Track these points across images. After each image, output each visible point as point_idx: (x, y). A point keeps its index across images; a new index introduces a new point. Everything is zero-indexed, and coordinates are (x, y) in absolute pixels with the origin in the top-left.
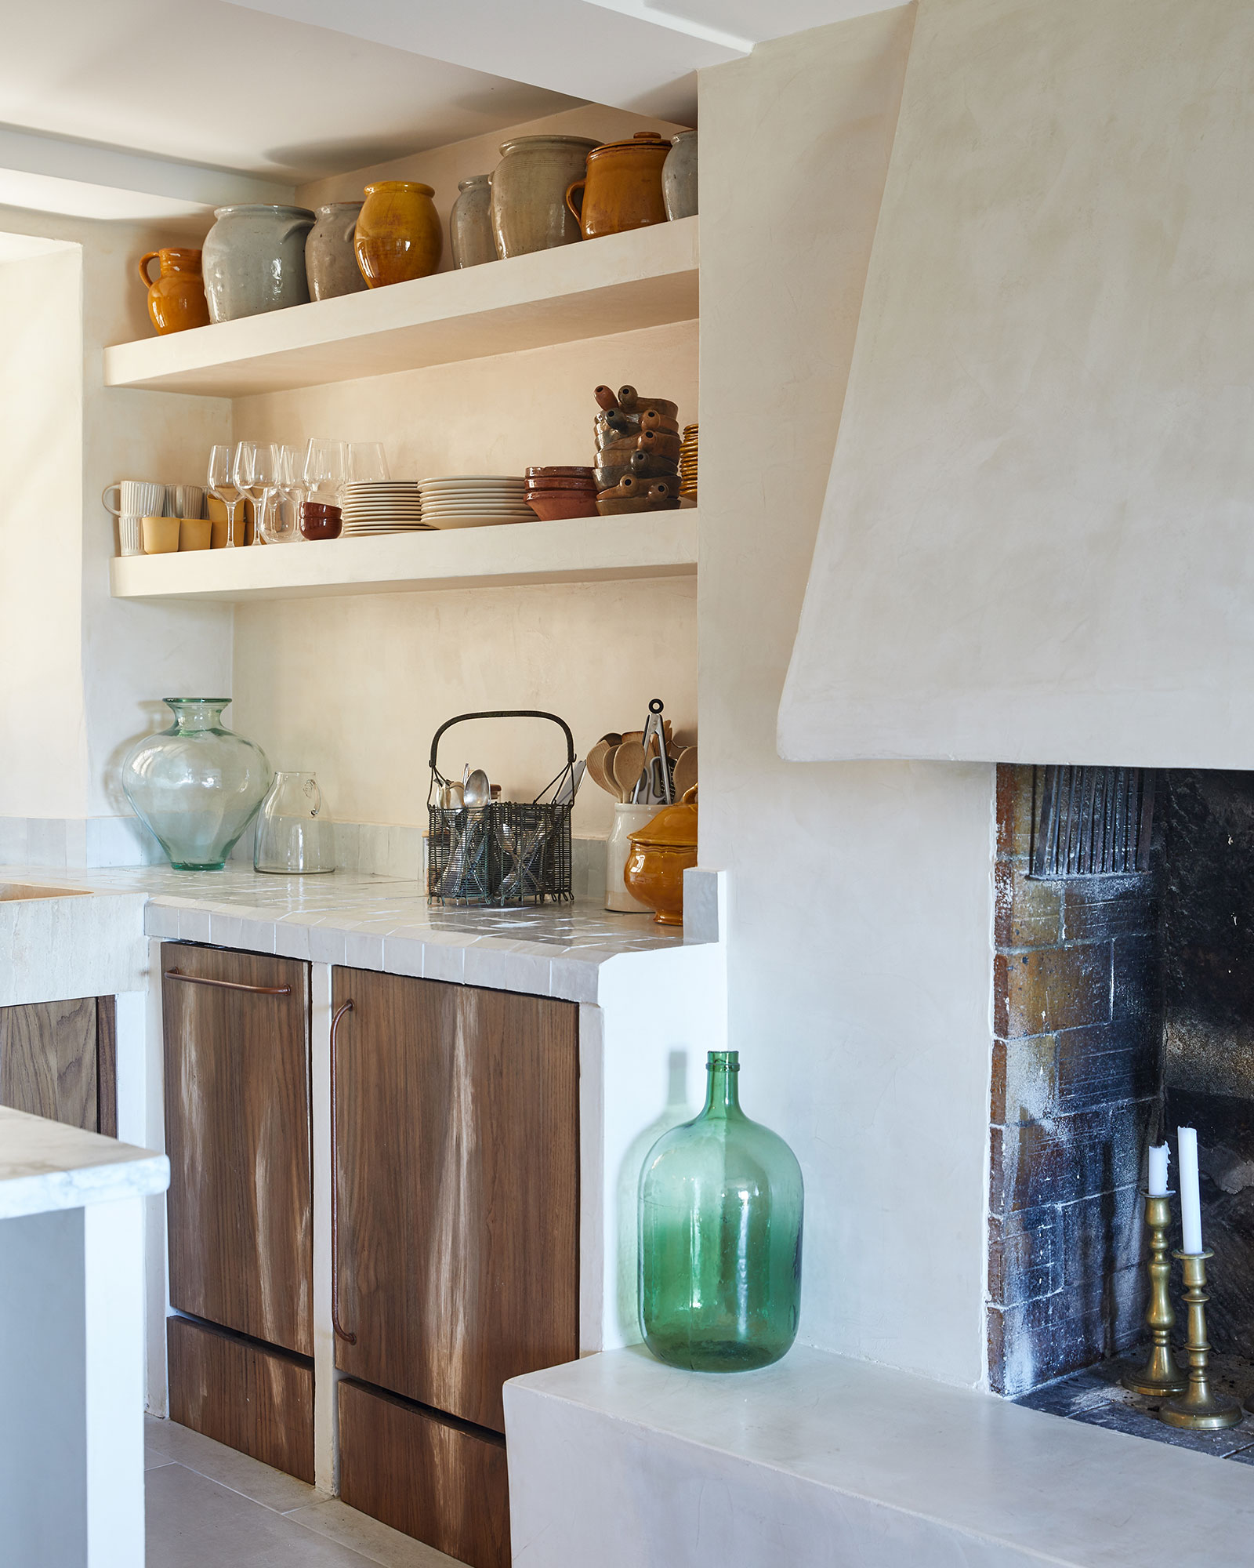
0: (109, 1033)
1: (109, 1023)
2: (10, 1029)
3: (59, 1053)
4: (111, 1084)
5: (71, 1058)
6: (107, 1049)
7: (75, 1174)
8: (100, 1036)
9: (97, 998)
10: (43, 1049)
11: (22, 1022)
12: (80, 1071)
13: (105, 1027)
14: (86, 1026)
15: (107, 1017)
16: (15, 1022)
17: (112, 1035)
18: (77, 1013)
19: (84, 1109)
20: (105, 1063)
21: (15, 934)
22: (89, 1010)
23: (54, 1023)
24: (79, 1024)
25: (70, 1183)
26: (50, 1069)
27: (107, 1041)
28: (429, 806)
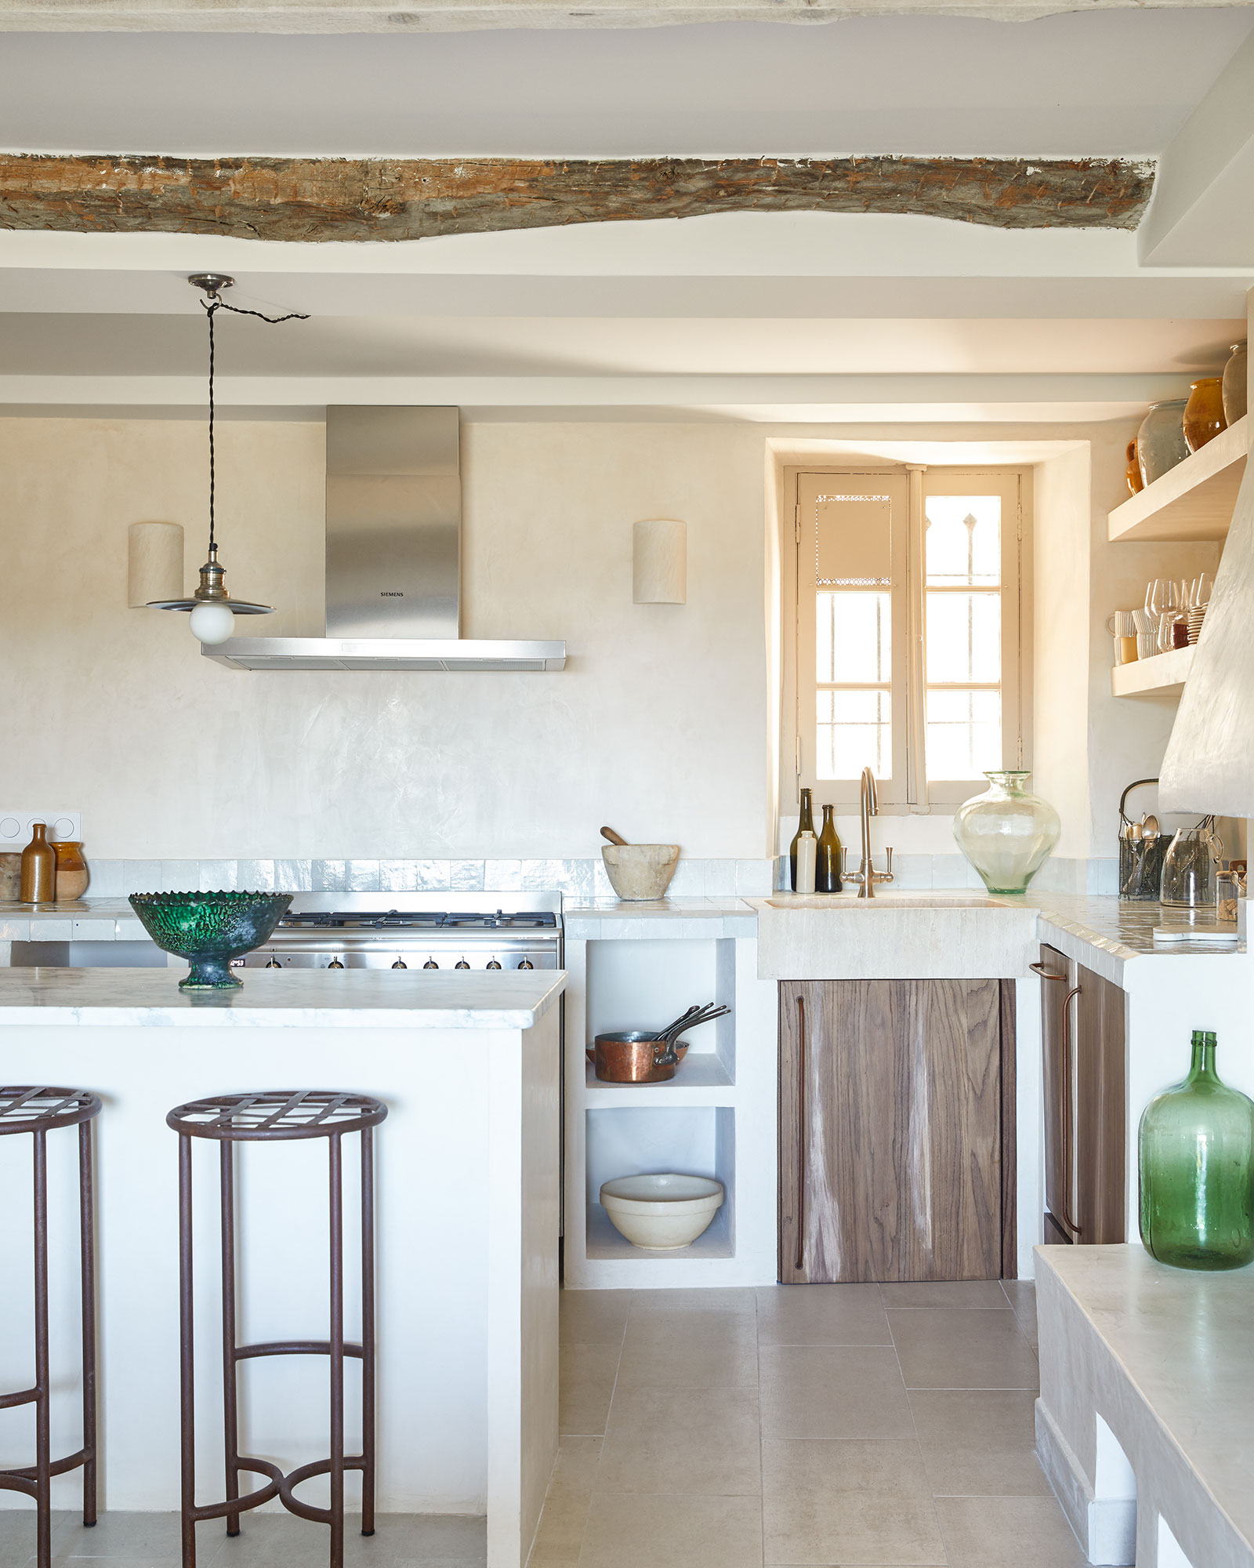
0: (1011, 1006)
1: (1010, 999)
2: (930, 994)
3: (969, 1015)
4: (1011, 1041)
5: (978, 1019)
6: (1009, 1017)
7: (472, 1012)
8: (1003, 1007)
9: (1000, 980)
10: (956, 1011)
11: (940, 992)
12: (986, 1030)
13: (1007, 1001)
14: (991, 1000)
15: (1009, 994)
16: (934, 990)
17: (1013, 1008)
18: (983, 989)
19: (989, 1057)
20: (1007, 1026)
21: (932, 930)
22: (994, 988)
23: (965, 994)
24: (985, 998)
25: (469, 1015)
26: (961, 1026)
27: (1008, 1011)
28: (1120, 838)
